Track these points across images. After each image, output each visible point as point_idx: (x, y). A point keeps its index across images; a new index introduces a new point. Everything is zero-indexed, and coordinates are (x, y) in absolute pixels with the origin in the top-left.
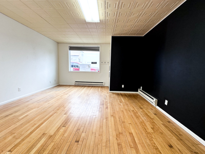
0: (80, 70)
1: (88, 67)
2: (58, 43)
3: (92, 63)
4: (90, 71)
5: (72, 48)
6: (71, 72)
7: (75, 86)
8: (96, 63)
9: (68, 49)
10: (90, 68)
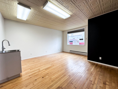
0: (73, 44)
1: (77, 42)
2: (63, 31)
3: (80, 39)
4: (79, 44)
5: (69, 33)
6: (68, 45)
7: (70, 53)
8: (82, 39)
9: (67, 33)
10: (79, 43)
